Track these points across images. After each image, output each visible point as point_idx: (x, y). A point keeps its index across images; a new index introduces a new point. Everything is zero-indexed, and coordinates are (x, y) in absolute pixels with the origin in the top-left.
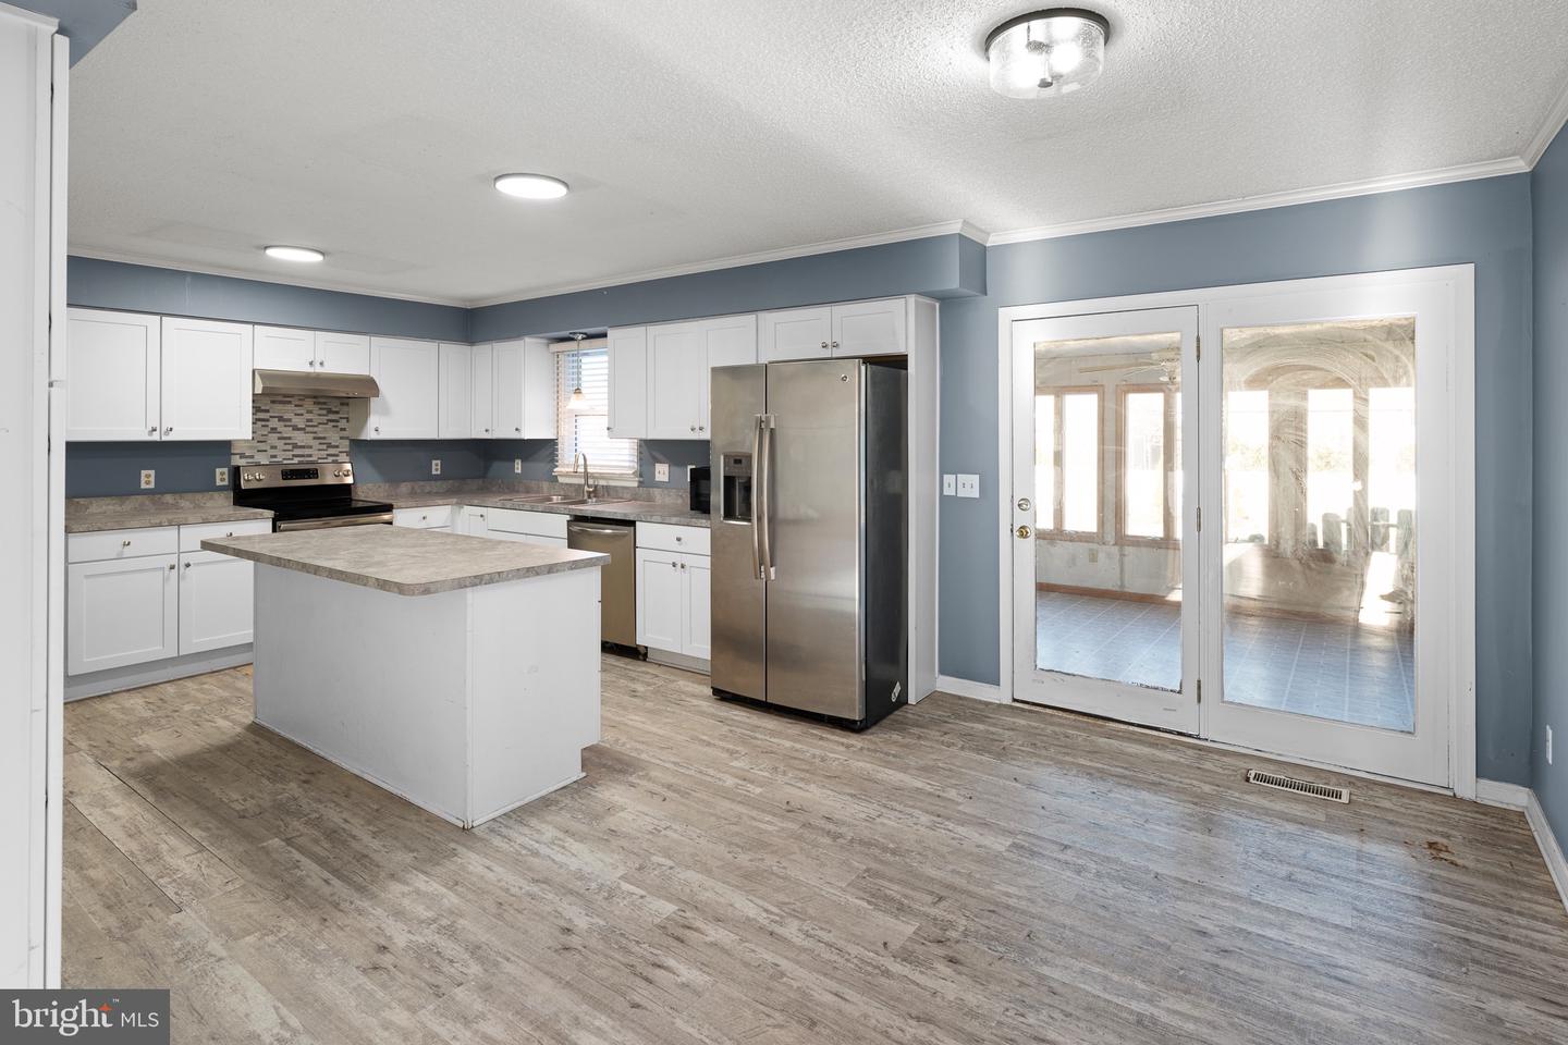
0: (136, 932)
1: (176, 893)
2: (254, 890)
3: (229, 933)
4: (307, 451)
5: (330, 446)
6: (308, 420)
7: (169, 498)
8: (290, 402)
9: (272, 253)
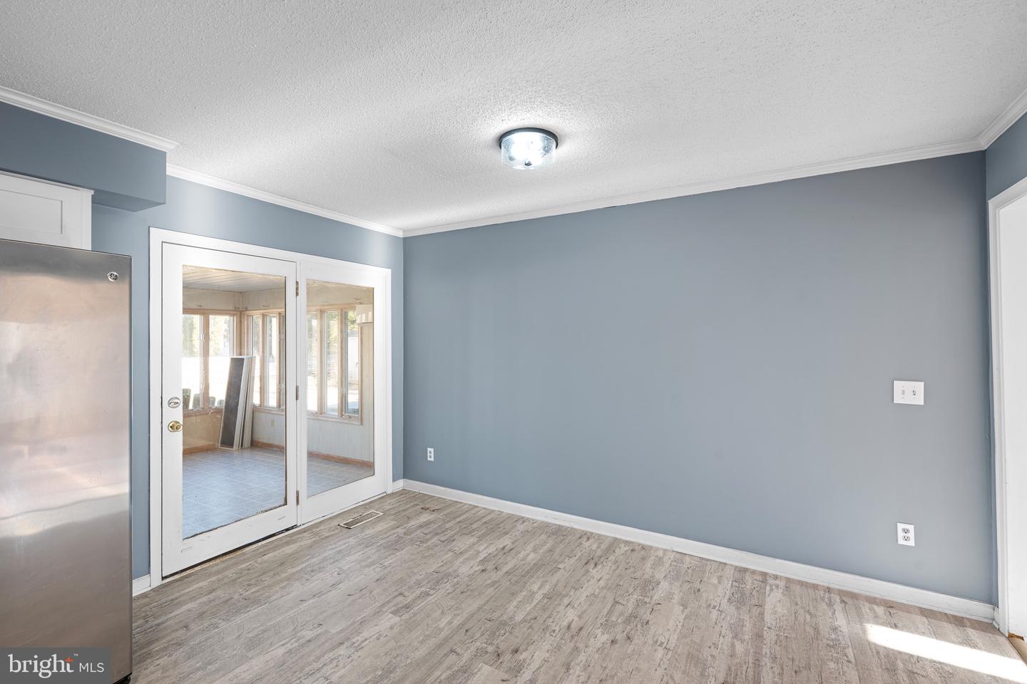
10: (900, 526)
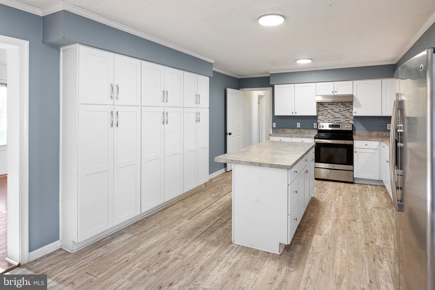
4: (339, 119)
5: (346, 118)
6: (340, 110)
7: (302, 130)
8: (334, 104)
9: (298, 62)
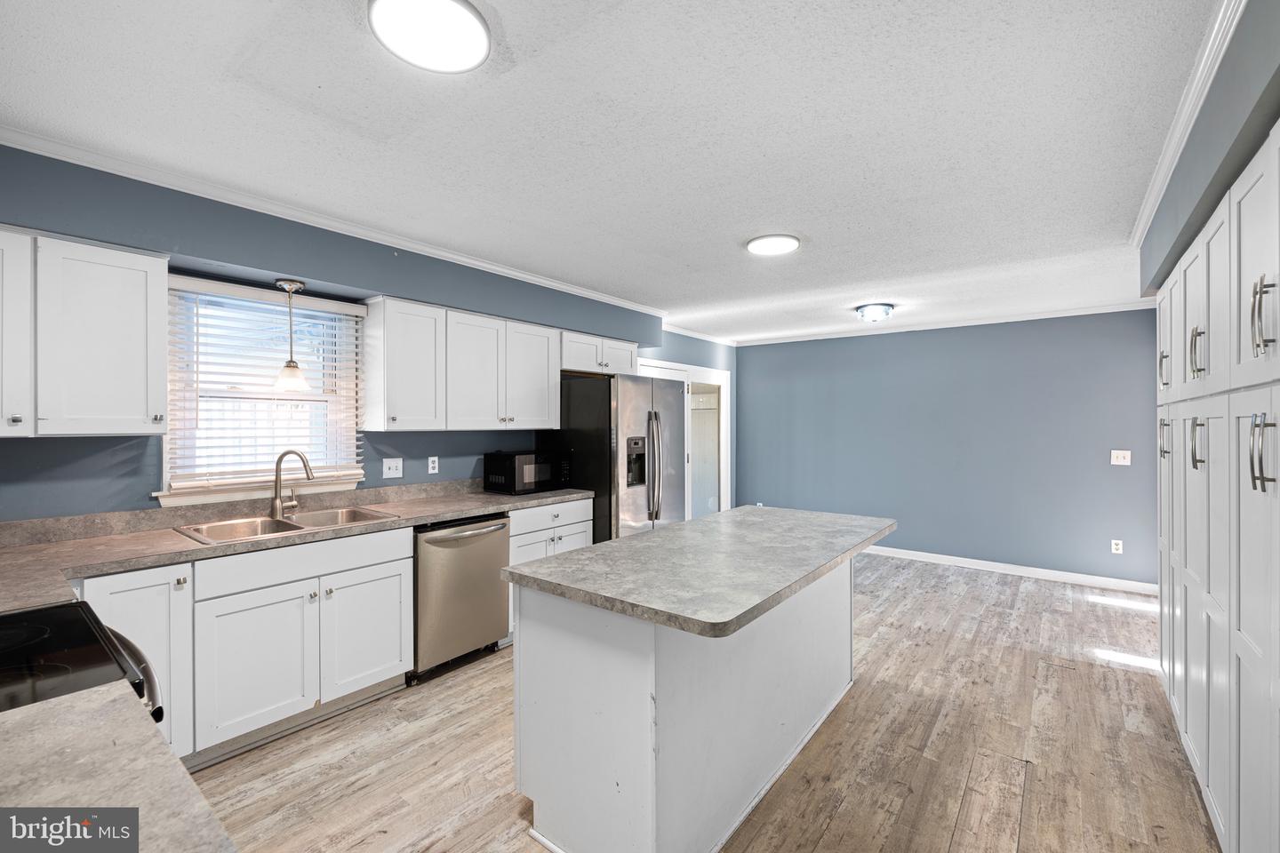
0: (1063, 772)
1: (1019, 775)
2: (981, 740)
3: (1019, 734)
10: (1113, 542)
